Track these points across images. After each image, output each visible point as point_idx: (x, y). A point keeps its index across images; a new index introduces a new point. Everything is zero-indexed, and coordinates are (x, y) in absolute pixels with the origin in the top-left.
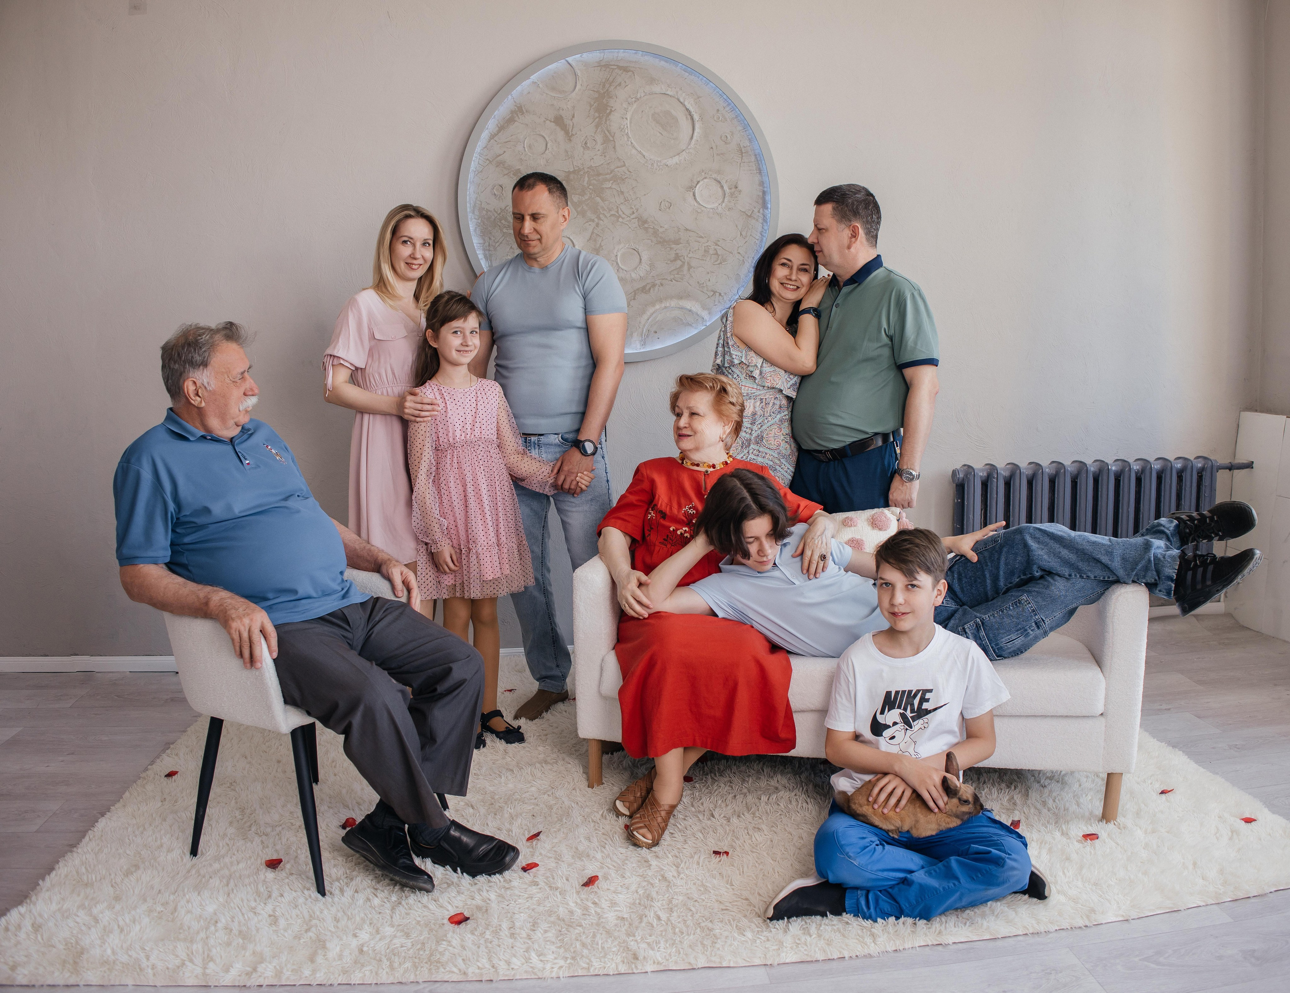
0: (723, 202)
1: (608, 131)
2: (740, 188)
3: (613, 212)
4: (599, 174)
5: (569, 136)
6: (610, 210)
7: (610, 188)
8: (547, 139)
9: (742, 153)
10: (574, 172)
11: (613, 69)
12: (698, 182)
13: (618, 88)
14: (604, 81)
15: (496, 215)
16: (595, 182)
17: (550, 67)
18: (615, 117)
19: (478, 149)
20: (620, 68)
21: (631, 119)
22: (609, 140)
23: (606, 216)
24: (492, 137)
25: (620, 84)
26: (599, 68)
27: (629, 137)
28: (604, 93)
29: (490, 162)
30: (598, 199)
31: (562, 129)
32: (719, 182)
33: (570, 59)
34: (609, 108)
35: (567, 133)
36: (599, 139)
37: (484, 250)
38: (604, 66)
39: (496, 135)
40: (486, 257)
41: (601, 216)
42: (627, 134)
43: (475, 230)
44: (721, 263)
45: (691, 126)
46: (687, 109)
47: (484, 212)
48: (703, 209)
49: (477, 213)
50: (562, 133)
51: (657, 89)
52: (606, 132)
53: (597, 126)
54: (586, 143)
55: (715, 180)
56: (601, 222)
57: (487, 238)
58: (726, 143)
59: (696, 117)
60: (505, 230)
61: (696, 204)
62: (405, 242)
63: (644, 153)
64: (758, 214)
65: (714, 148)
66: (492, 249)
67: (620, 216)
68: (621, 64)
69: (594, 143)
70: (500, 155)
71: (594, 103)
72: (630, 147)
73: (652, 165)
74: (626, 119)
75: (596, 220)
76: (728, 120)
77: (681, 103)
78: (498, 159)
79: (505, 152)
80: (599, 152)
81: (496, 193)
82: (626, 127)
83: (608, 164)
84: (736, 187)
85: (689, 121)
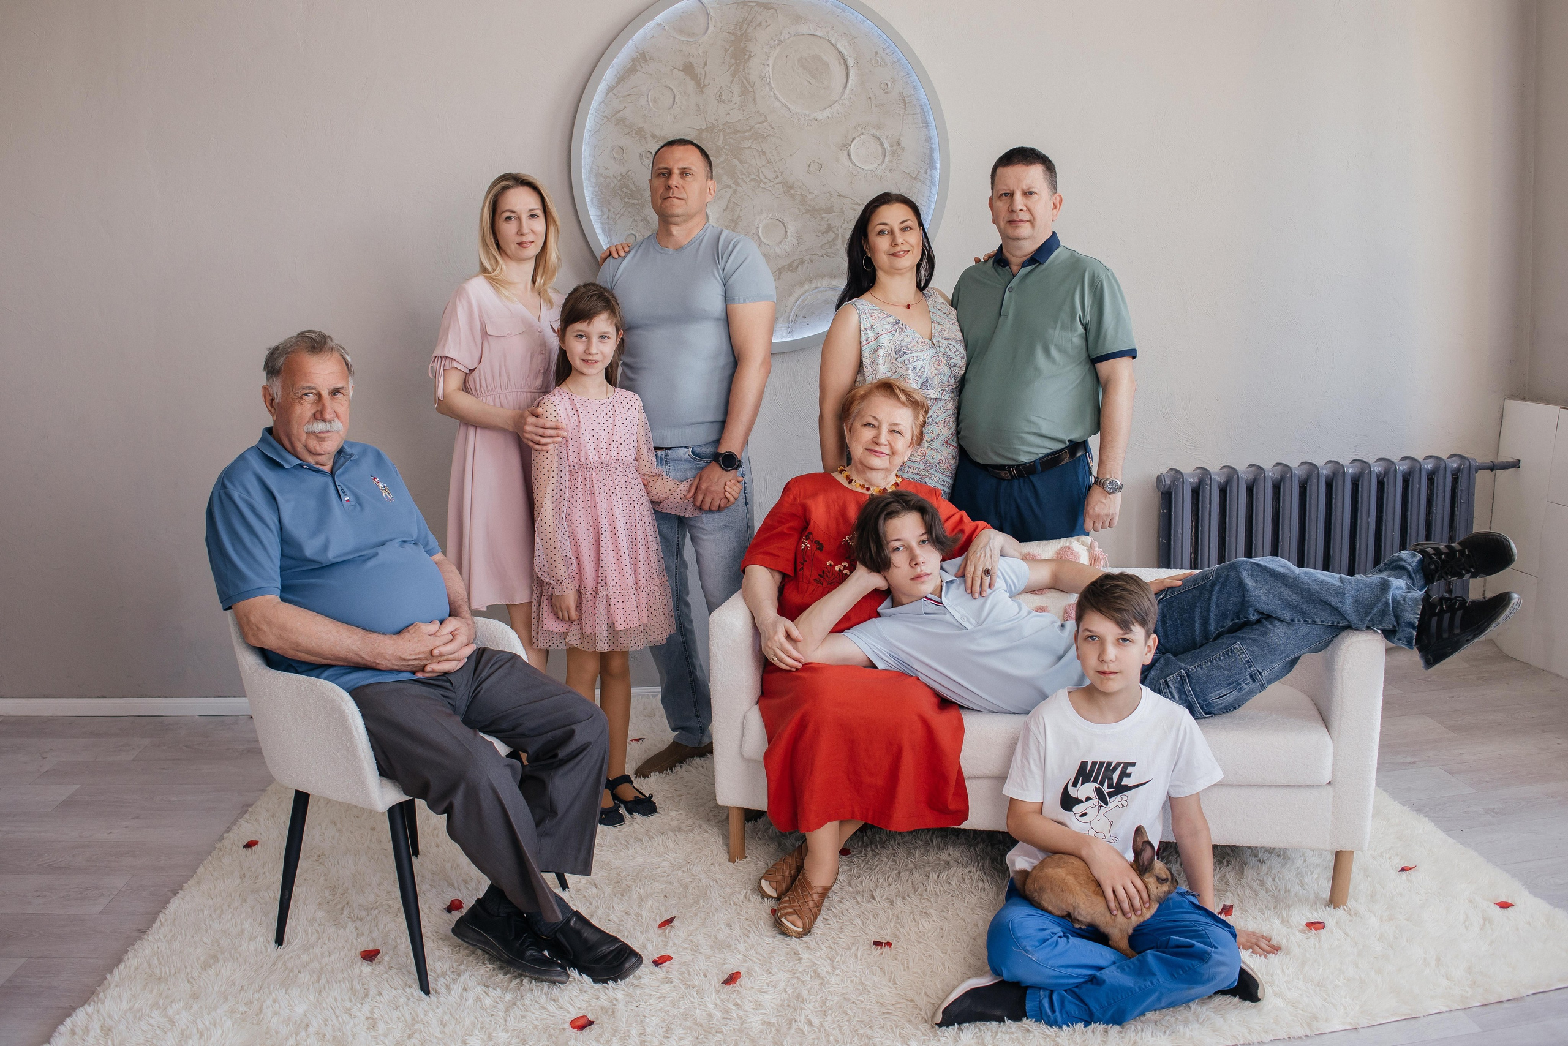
0: (883, 161)
1: (747, 80)
2: (903, 145)
3: (753, 177)
4: (736, 132)
5: (701, 87)
6: (749, 174)
7: (750, 148)
8: (675, 92)
9: (906, 103)
10: (707, 130)
11: (753, 6)
12: (854, 139)
13: (758, 28)
14: (741, 20)
15: (616, 182)
16: (732, 141)
17: (677, 5)
18: (754, 63)
19: (594, 104)
20: (759, 4)
21: (773, 66)
22: (748, 90)
23: (745, 182)
24: (610, 89)
25: (760, 24)
26: (735, 5)
27: (771, 87)
28: (742, 35)
29: (608, 119)
30: (735, 161)
31: (693, 79)
32: (879, 139)
34: (748, 53)
35: (698, 83)
36: (736, 89)
37: (602, 223)
39: (615, 87)
40: (604, 231)
41: (740, 181)
42: (769, 84)
43: (592, 200)
45: (844, 73)
46: (840, 53)
47: (602, 179)
48: (859, 170)
49: (593, 180)
50: (693, 83)
51: (804, 29)
52: (745, 81)
53: (733, 75)
54: (721, 95)
55: (874, 136)
56: (739, 188)
57: (605, 210)
58: (887, 92)
59: (851, 62)
60: (626, 200)
61: (851, 165)
62: (509, 218)
63: (789, 106)
64: (924, 175)
65: (872, 98)
66: (612, 222)
67: (761, 181)
69: (730, 95)
70: (620, 111)
71: (730, 47)
72: (773, 99)
73: (799, 119)
74: (768, 65)
75: (733, 186)
76: (889, 64)
77: (833, 45)
78: (618, 115)
79: (625, 107)
80: (737, 106)
81: (616, 156)
82: (767, 74)
83: (747, 119)
84: (898, 144)
85: (843, 67)
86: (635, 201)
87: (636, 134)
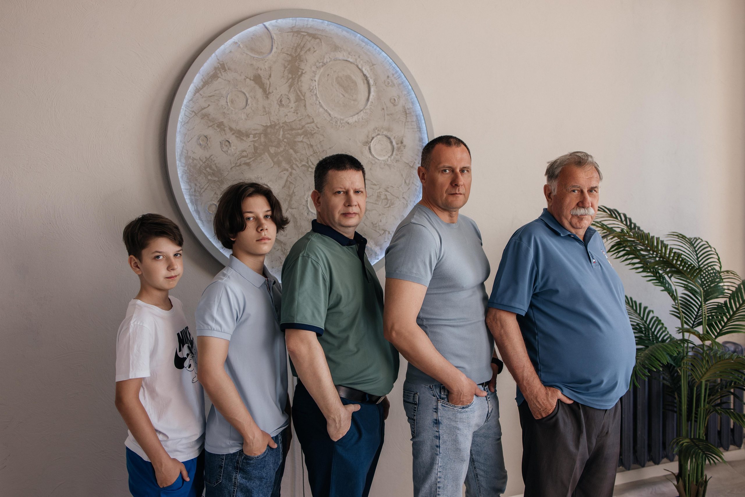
0: (392, 155)
1: (300, 91)
2: (404, 143)
3: (304, 163)
4: (292, 129)
5: (267, 94)
6: (301, 161)
7: (302, 141)
8: (248, 96)
9: (406, 114)
10: (271, 126)
11: (304, 36)
12: (373, 138)
13: (308, 52)
14: (296, 45)
15: (201, 163)
16: (289, 136)
17: (249, 30)
18: (305, 78)
19: (184, 101)
20: (309, 35)
21: (319, 81)
22: (300, 99)
23: (298, 167)
24: (197, 90)
25: (309, 50)
26: (292, 34)
27: (317, 97)
28: (296, 56)
29: (196, 114)
30: (291, 151)
31: (261, 87)
32: (389, 138)
33: (267, 24)
35: (264, 91)
36: (292, 97)
37: (190, 195)
38: (296, 32)
39: (201, 89)
40: (192, 201)
41: (294, 166)
42: (316, 95)
43: (182, 177)
44: (390, 206)
45: (367, 89)
46: (365, 75)
47: (191, 161)
48: (376, 161)
49: (183, 161)
50: (261, 90)
51: (340, 56)
52: (298, 92)
53: (290, 86)
54: (281, 101)
55: (386, 136)
56: (294, 171)
57: (193, 185)
58: (394, 105)
59: (371, 82)
60: (209, 178)
61: (371, 157)
63: (330, 112)
65: (385, 109)
66: (197, 194)
68: (311, 31)
69: (288, 101)
70: (205, 108)
71: (288, 65)
72: (318, 106)
73: (336, 122)
74: (315, 81)
75: (290, 170)
76: (396, 85)
77: (360, 69)
78: (204, 111)
79: (209, 105)
80: (292, 110)
81: (201, 143)
82: (314, 88)
83: (300, 120)
84: (402, 143)
85: (366, 85)
86: (216, 179)
87: (217, 126)
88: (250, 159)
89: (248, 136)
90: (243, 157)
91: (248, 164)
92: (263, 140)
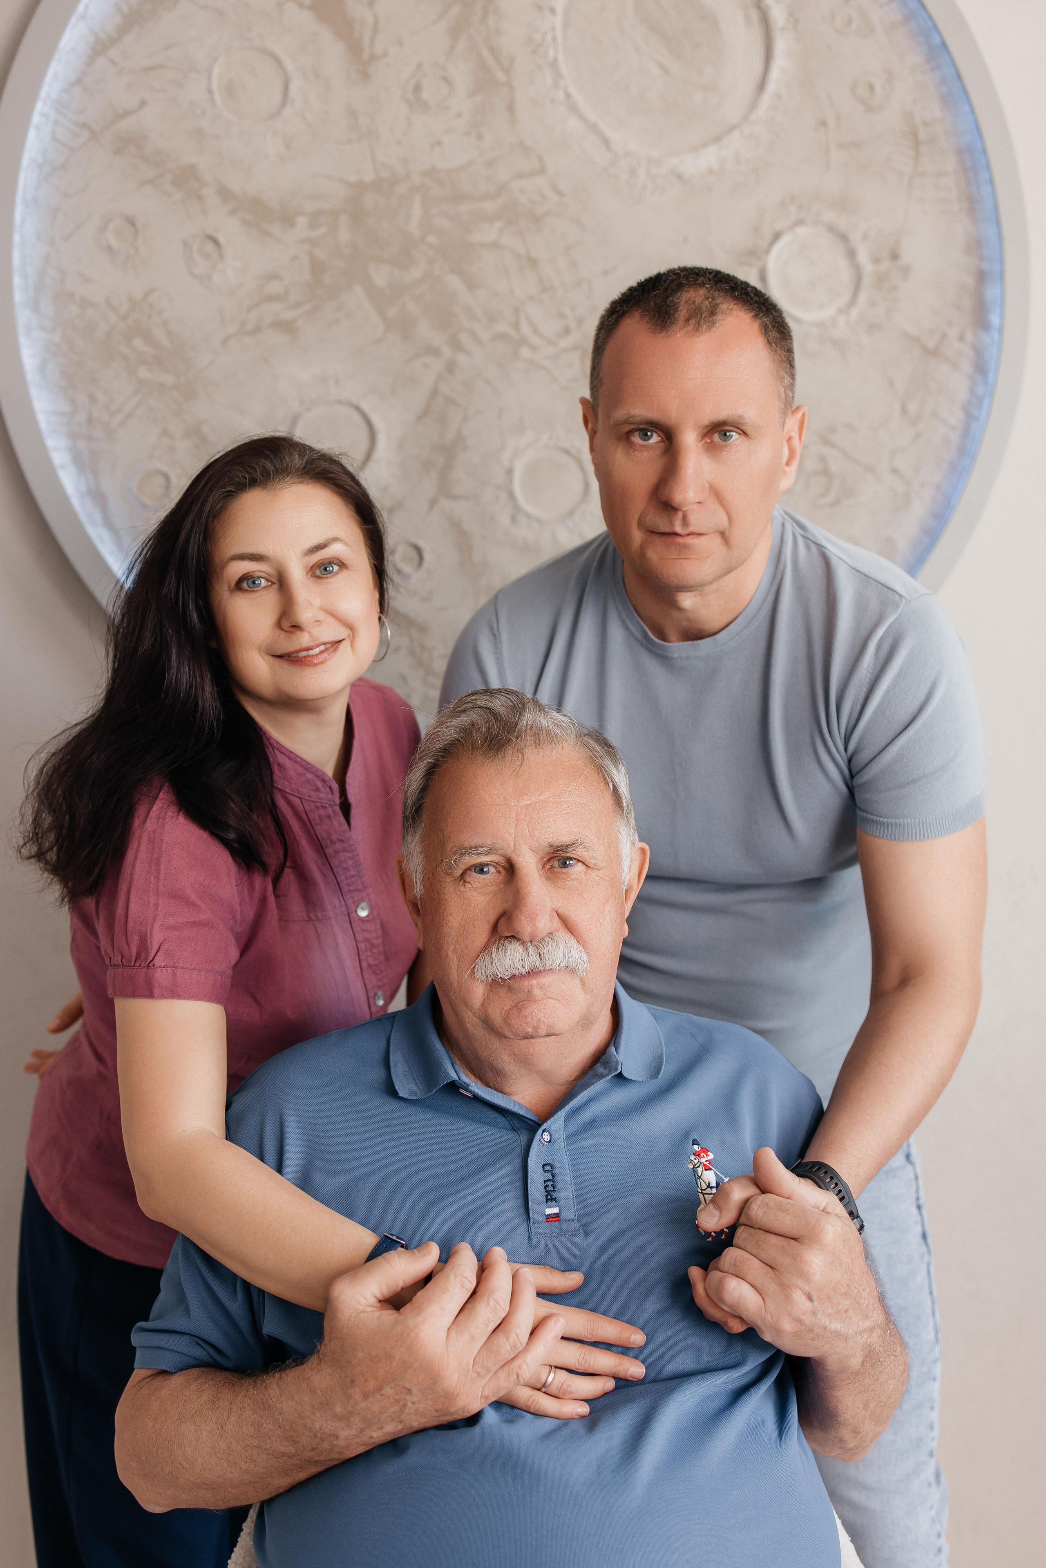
0: (853, 301)
1: (493, 51)
2: (906, 259)
3: (502, 327)
4: (458, 197)
5: (362, 61)
6: (492, 320)
7: (495, 245)
8: (289, 66)
9: (918, 143)
10: (377, 185)
12: (777, 236)
15: (114, 319)
16: (444, 222)
21: (567, 13)
22: (493, 81)
23: (477, 340)
24: (100, 46)
27: (558, 75)
29: (94, 135)
30: (454, 282)
31: (339, 35)
32: (844, 238)
35: (354, 48)
36: (462, 74)
37: (73, 436)
39: (113, 41)
40: (77, 459)
41: (464, 338)
42: (554, 64)
43: (42, 369)
44: (837, 502)
45: (758, 45)
47: (74, 309)
49: (46, 309)
50: (340, 47)
52: (486, 54)
53: (455, 32)
54: (417, 89)
55: (831, 229)
56: (462, 359)
57: (81, 398)
58: (869, 109)
59: (778, 15)
60: (143, 373)
63: (607, 131)
64: (959, 345)
65: (832, 123)
66: (99, 434)
67: (523, 341)
69: (445, 89)
70: (127, 114)
72: (563, 110)
73: (633, 172)
74: (553, 11)
75: (447, 351)
76: (879, 29)
78: (122, 126)
79: (143, 103)
80: (462, 122)
81: (114, 243)
82: (549, 38)
83: (490, 164)
84: (895, 256)
85: (757, 29)
86: (168, 379)
87: (173, 183)
88: (296, 305)
89: (288, 220)
90: (270, 299)
91: (287, 327)
92: (344, 234)
